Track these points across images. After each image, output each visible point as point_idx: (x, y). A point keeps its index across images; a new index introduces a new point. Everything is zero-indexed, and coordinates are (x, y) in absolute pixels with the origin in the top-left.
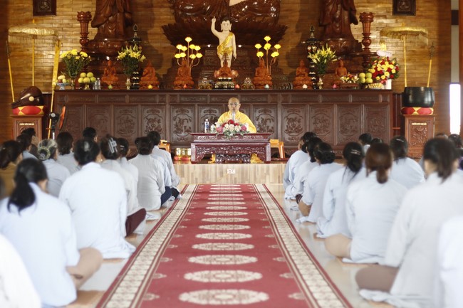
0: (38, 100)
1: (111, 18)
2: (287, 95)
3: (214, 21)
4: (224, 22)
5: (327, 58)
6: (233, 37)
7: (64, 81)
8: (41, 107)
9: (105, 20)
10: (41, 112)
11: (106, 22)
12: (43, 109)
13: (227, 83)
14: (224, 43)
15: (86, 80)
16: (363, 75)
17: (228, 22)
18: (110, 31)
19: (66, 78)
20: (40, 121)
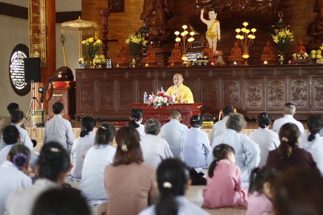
0: (66, 76)
1: (154, 12)
2: (249, 70)
3: (202, 11)
4: (210, 12)
5: (285, 39)
6: (218, 24)
7: (83, 62)
8: (68, 82)
9: (148, 14)
10: (68, 86)
11: (149, 15)
12: (69, 84)
13: (202, 61)
14: (210, 29)
15: (99, 61)
16: (314, 52)
17: (213, 12)
18: (153, 22)
19: (84, 60)
20: (66, 92)
